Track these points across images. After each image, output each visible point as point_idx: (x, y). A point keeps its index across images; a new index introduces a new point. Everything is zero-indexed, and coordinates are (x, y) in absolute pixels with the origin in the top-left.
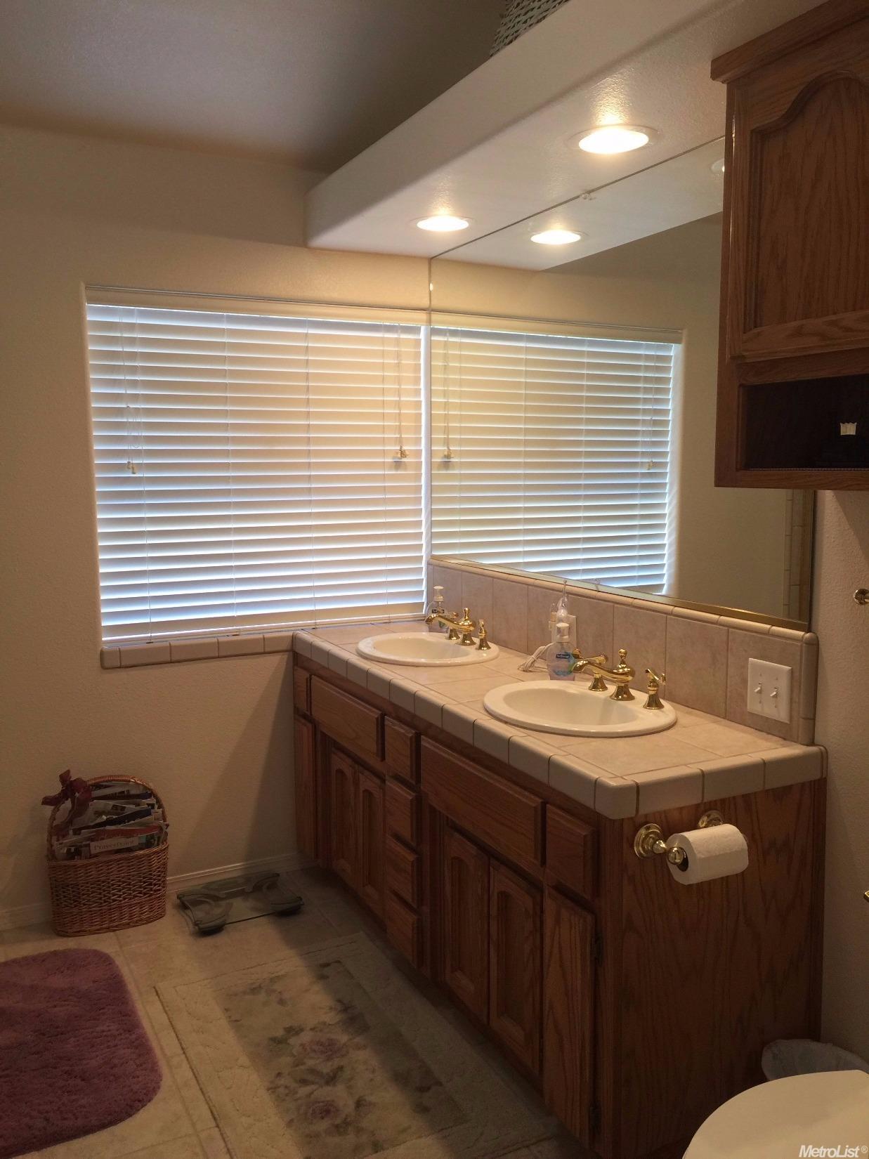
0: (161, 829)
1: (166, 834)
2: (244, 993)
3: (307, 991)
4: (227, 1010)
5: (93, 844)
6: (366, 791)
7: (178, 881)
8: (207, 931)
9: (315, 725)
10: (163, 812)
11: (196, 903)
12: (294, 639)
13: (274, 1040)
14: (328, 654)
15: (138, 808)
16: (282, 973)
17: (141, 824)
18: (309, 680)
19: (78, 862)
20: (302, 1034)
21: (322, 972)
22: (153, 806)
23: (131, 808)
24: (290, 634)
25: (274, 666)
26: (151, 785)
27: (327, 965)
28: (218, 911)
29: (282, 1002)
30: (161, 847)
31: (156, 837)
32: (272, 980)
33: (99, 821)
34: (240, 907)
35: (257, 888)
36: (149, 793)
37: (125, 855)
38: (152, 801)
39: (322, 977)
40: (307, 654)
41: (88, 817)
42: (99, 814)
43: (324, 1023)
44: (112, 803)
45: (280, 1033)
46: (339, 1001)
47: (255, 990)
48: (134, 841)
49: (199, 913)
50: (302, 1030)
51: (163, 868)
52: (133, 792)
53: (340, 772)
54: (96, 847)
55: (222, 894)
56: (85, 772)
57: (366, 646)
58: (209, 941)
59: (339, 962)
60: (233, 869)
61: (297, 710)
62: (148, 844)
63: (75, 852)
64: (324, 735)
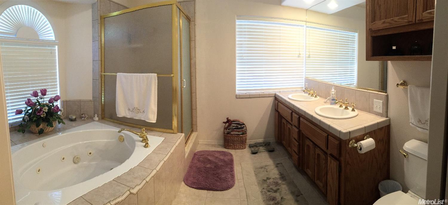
0: (245, 132)
1: (247, 133)
2: (259, 168)
3: (273, 169)
4: (255, 171)
5: (232, 132)
6: (289, 128)
7: (249, 142)
8: (254, 153)
9: (279, 113)
10: (246, 128)
11: (252, 147)
12: (275, 94)
13: (264, 180)
14: (281, 98)
15: (241, 127)
16: (268, 165)
17: (242, 130)
18: (278, 103)
19: (228, 135)
20: (270, 180)
21: (277, 165)
22: (244, 127)
23: (240, 127)
24: (274, 93)
25: (271, 100)
26: (244, 123)
27: (279, 164)
28: (257, 149)
29: (267, 171)
30: (246, 135)
31: (244, 133)
32: (266, 166)
33: (233, 128)
34: (261, 149)
35: (265, 145)
36: (244, 124)
37: (238, 136)
38: (244, 126)
39: (277, 167)
40: (277, 97)
41: (231, 127)
42: (233, 127)
43: (276, 178)
44: (236, 125)
45: (265, 179)
46: (280, 173)
47: (262, 168)
48: (240, 133)
49: (253, 149)
50: (270, 179)
51: (246, 139)
52: (240, 123)
53: (284, 123)
54: (232, 133)
55: (258, 145)
56: (231, 118)
57: (290, 96)
58: (254, 155)
59: (281, 163)
60: (261, 140)
61: (275, 109)
62: (243, 134)
63: (228, 133)
64: (281, 115)
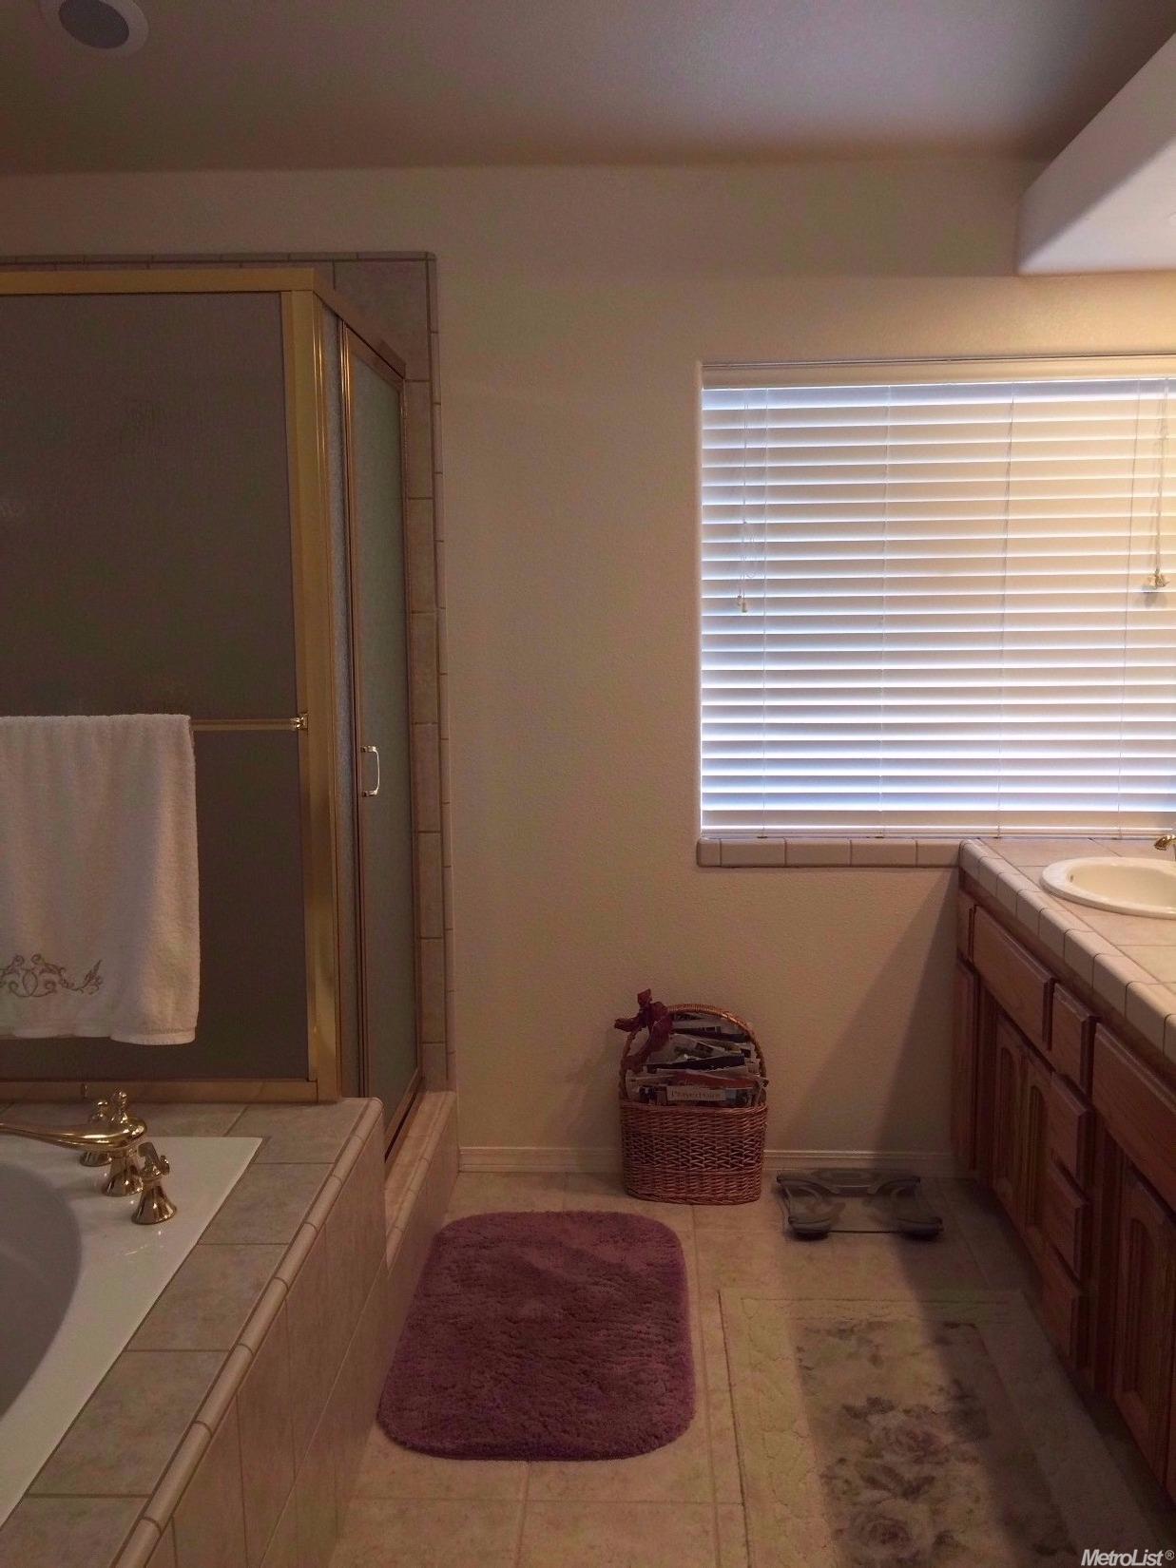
0: (757, 1085)
1: (764, 1092)
2: (829, 1333)
3: (913, 1354)
4: (799, 1349)
5: (670, 1089)
6: (1034, 1088)
7: (778, 1158)
8: (806, 1234)
9: (979, 980)
10: (761, 1064)
11: (798, 1193)
12: (961, 850)
13: (848, 1409)
14: (997, 879)
15: (728, 1053)
17: (730, 1074)
18: (972, 912)
19: (651, 1107)
20: (890, 1414)
21: (944, 1333)
22: (747, 1053)
23: (719, 1051)
24: (957, 842)
25: (932, 884)
26: (750, 1026)
27: (954, 1325)
28: (824, 1209)
29: (875, 1360)
30: (757, 1109)
31: (751, 1094)
32: (871, 1326)
33: (679, 1060)
34: (856, 1212)
35: (884, 1191)
36: (747, 1038)
37: (710, 1110)
38: (745, 1046)
39: (941, 1341)
40: (973, 873)
41: (667, 1053)
42: (681, 1051)
43: (926, 1408)
44: (696, 1040)
45: (860, 1403)
46: (957, 1382)
47: (843, 1333)
48: (721, 1095)
49: (800, 1207)
51: (759, 1139)
52: (726, 1031)
53: (1006, 1051)
54: (674, 1093)
55: (834, 1188)
58: (804, 1248)
59: (972, 1326)
60: (858, 1156)
61: (960, 955)
62: (739, 1102)
63: (650, 1095)
64: (987, 992)
